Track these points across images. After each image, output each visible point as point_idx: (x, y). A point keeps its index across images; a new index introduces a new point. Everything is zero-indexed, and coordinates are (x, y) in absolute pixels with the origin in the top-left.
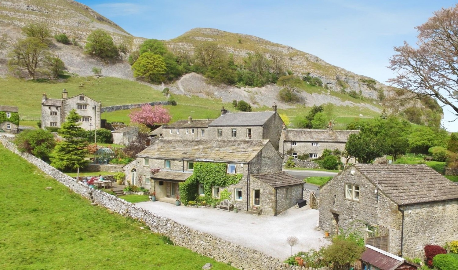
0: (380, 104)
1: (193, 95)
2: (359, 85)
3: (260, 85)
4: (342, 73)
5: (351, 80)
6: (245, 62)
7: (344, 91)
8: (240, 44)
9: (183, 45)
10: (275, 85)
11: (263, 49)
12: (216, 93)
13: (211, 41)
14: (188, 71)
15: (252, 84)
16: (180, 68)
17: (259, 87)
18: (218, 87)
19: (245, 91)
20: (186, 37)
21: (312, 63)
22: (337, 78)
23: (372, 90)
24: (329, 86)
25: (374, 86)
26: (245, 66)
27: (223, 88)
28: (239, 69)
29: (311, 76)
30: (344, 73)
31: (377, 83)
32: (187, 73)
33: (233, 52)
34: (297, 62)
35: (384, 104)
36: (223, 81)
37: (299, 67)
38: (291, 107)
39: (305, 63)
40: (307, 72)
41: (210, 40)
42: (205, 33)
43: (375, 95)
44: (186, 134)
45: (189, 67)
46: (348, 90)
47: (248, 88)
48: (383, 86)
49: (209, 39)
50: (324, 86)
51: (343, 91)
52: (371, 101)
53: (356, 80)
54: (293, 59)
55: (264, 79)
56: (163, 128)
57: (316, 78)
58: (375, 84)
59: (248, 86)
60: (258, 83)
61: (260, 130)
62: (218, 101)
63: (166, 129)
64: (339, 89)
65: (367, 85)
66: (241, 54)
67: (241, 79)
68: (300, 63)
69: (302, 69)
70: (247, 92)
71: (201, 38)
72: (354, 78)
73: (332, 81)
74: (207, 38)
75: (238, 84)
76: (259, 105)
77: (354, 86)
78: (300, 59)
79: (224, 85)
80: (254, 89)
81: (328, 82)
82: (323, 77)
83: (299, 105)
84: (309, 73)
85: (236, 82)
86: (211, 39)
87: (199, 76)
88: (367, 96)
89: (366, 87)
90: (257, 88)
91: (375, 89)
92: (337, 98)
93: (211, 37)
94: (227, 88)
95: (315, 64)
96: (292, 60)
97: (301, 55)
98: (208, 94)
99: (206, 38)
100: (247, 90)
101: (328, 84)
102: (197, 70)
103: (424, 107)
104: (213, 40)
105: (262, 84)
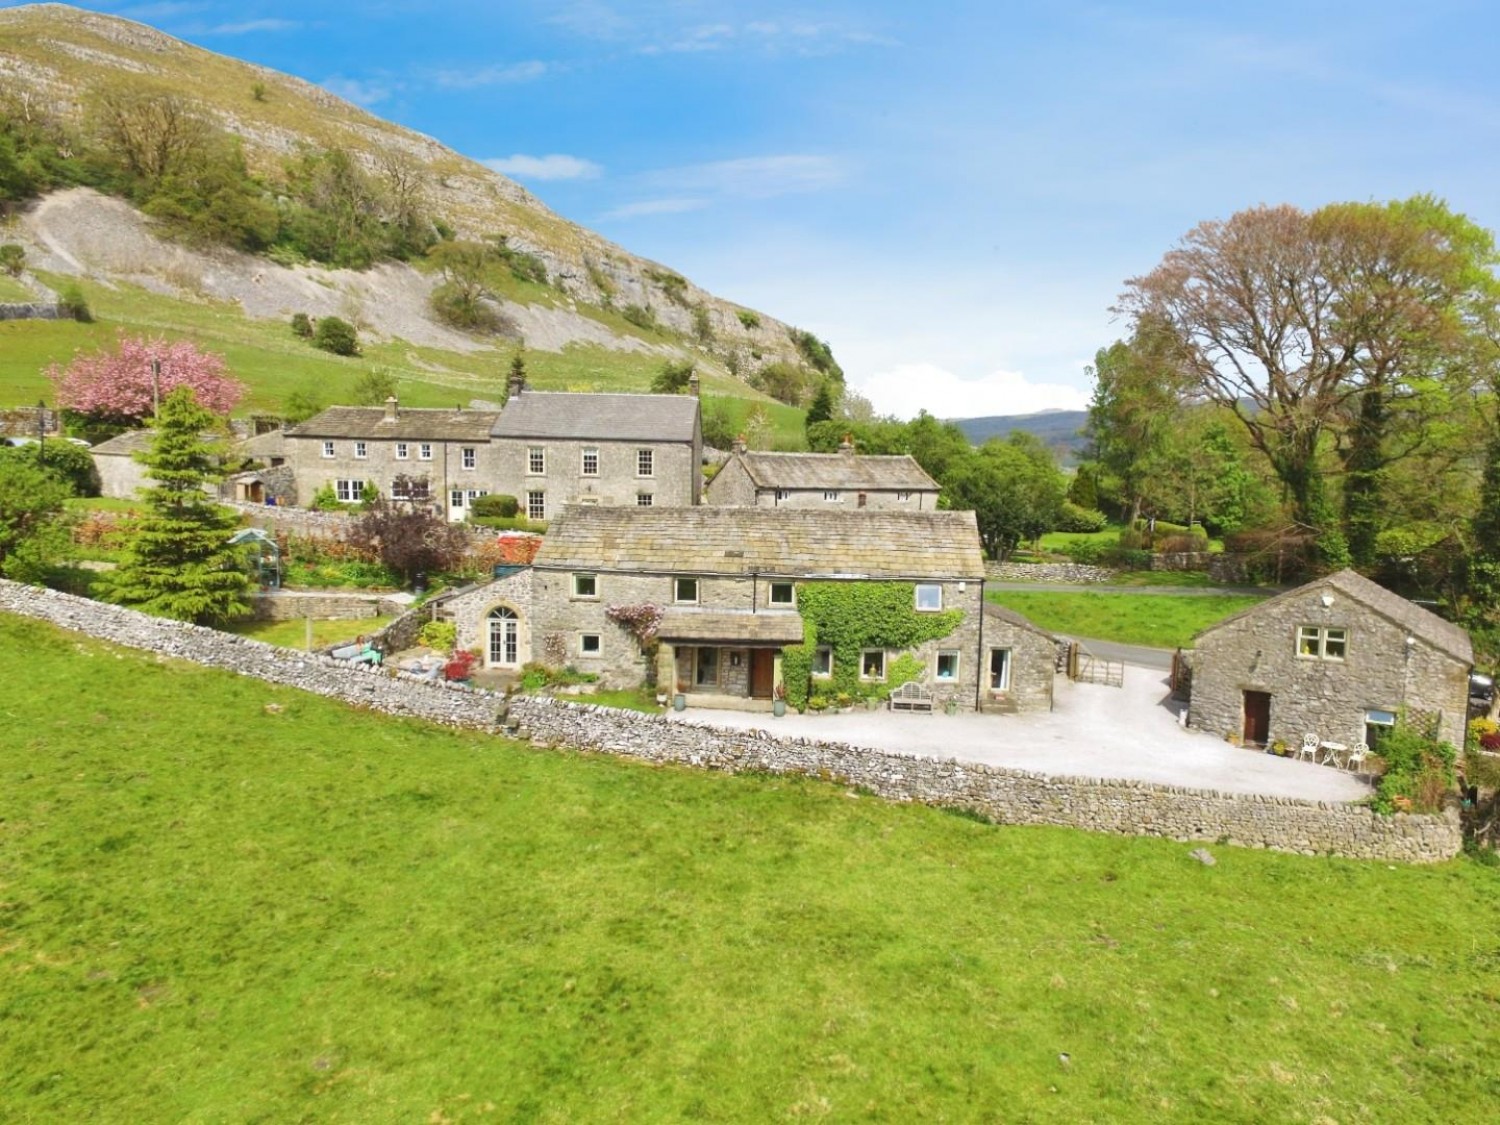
0: (702, 348)
1: (120, 282)
2: (644, 287)
3: (360, 262)
4: (594, 248)
5: (622, 271)
6: (290, 174)
7: (609, 303)
8: (260, 104)
9: (12, 69)
10: (406, 265)
11: (346, 136)
12: (209, 280)
13: (136, 71)
14: (61, 179)
15: (328, 255)
16: (26, 163)
17: (356, 268)
18: (208, 254)
19: (310, 278)
20: (22, 36)
21: (508, 204)
22: (587, 263)
23: (678, 307)
24: (567, 283)
25: (684, 294)
26: (289, 189)
27: (228, 261)
28: (268, 194)
29: (511, 245)
30: (600, 246)
31: (690, 288)
32: (56, 185)
33: (236, 128)
34: (462, 197)
35: (711, 350)
36: (222, 236)
37: (472, 214)
38: (483, 348)
39: (488, 204)
40: (496, 232)
41: (134, 67)
42: (103, 33)
43: (686, 322)
44: (395, 460)
45: (62, 163)
46: (619, 303)
47: (315, 269)
48: (706, 297)
49: (127, 61)
50: (552, 283)
51: (607, 305)
52: (679, 337)
53: (636, 274)
54: (448, 182)
55: (372, 244)
56: (286, 436)
57: (528, 257)
58: (685, 288)
59: (313, 262)
60: (351, 254)
61: (683, 455)
62: (222, 308)
63: (305, 442)
64: (595, 296)
65: (666, 290)
66: (269, 143)
67: (284, 237)
68: (473, 201)
69: (482, 222)
70: (319, 282)
71: (90, 52)
72: (628, 264)
73: (574, 270)
74: (118, 55)
75: (278, 253)
76: (376, 333)
77: (630, 289)
78: (470, 186)
79: (231, 252)
80: (343, 275)
81: (564, 271)
82: (547, 253)
83: (502, 342)
84: (504, 238)
85: (268, 244)
86: (136, 64)
87: (117, 204)
88: (666, 323)
89: (661, 295)
90: (350, 271)
91: (685, 304)
92: (600, 325)
93: (135, 56)
94: (244, 264)
95: (518, 208)
96: (447, 186)
97: (473, 174)
98: (181, 279)
99: (112, 57)
100: (316, 278)
101: (562, 276)
102: (98, 177)
103: (805, 363)
104: (144, 71)
105: (364, 261)
